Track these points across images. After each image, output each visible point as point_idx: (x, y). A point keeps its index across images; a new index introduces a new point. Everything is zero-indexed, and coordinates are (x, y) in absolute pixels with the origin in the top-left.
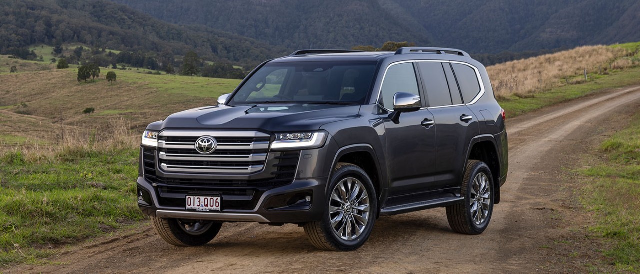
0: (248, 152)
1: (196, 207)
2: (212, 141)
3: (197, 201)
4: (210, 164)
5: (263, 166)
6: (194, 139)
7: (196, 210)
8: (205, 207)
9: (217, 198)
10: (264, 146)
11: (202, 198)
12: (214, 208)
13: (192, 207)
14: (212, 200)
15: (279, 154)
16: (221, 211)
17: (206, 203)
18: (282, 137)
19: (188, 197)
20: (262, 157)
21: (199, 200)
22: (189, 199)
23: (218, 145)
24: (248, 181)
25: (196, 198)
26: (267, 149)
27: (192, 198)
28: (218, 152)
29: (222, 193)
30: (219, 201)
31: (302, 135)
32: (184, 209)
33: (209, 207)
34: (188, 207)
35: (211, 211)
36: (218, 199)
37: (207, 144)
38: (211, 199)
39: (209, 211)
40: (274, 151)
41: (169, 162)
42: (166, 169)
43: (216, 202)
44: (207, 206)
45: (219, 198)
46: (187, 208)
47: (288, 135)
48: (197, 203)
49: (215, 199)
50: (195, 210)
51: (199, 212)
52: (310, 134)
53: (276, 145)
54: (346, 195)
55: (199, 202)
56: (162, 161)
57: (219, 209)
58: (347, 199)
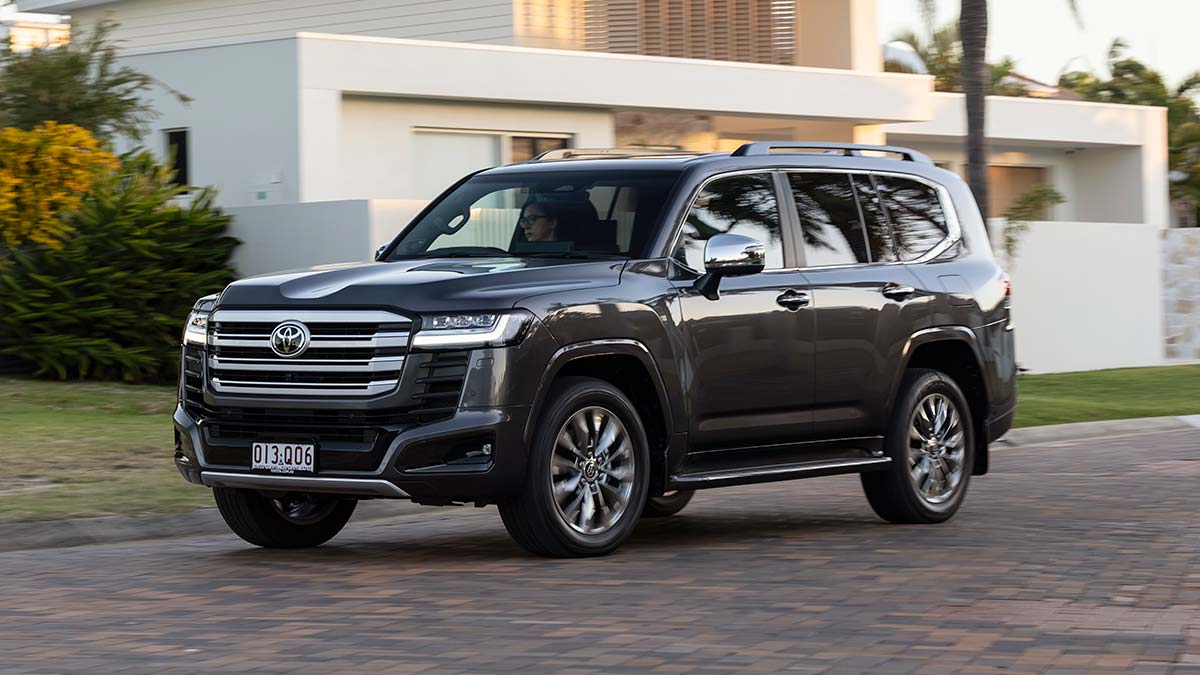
0: (368, 353)
1: (270, 465)
2: (300, 332)
3: (271, 452)
4: (297, 376)
5: (396, 381)
6: (267, 328)
7: (269, 470)
8: (285, 466)
9: (308, 446)
10: (399, 339)
11: (282, 447)
12: (303, 467)
13: (262, 464)
14: (299, 450)
15: (429, 358)
16: (315, 474)
17: (288, 457)
18: (435, 323)
19: (255, 445)
20: (395, 363)
21: (275, 450)
22: (258, 449)
23: (312, 339)
24: (367, 412)
25: (270, 446)
26: (405, 347)
27: (263, 446)
28: (311, 353)
29: (318, 436)
30: (311, 452)
31: (478, 320)
32: (248, 469)
33: (294, 465)
34: (255, 465)
35: (297, 473)
36: (309, 449)
37: (290, 337)
38: (297, 448)
39: (292, 472)
40: (419, 350)
41: (224, 375)
42: (219, 388)
43: (307, 455)
44: (289, 462)
45: (312, 447)
46: (254, 467)
47: (448, 319)
48: (272, 457)
49: (304, 447)
50: (266, 472)
51: (275, 474)
52: (493, 317)
53: (421, 340)
54: (587, 440)
55: (276, 454)
56: (213, 373)
57: (311, 468)
58: (590, 449)
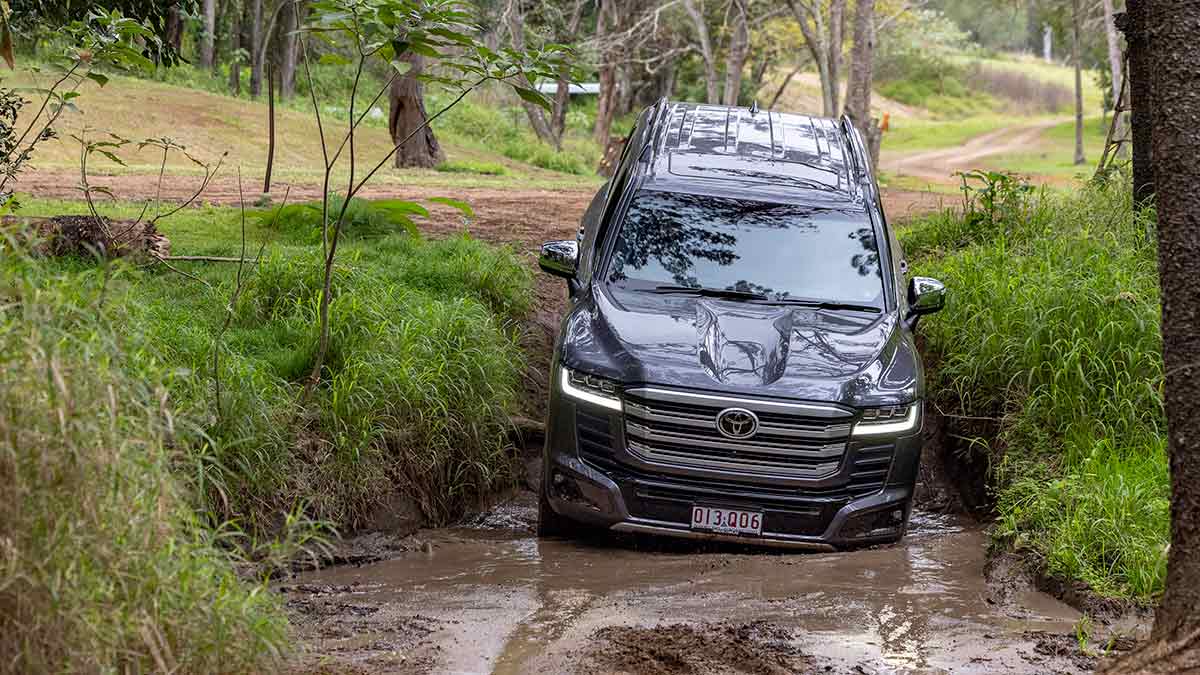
0: (819, 441)
1: (710, 526)
2: (750, 419)
3: (714, 515)
4: (740, 454)
5: (838, 464)
6: (713, 411)
7: (710, 530)
8: (729, 527)
9: (755, 514)
11: (725, 513)
12: (748, 530)
13: (703, 525)
14: (745, 516)
16: (761, 536)
17: (732, 520)
19: (695, 508)
20: (840, 449)
21: (718, 514)
22: (699, 512)
23: (761, 425)
24: (814, 489)
25: (712, 511)
26: (846, 436)
27: (705, 510)
28: (763, 437)
30: (759, 518)
32: (687, 526)
33: (738, 528)
34: (694, 524)
35: (741, 535)
36: (756, 516)
37: (740, 422)
38: (742, 515)
39: (736, 534)
40: (858, 439)
41: (655, 444)
42: (649, 455)
43: (754, 521)
44: (734, 525)
45: (760, 515)
46: (692, 526)
48: (714, 519)
49: (751, 515)
50: (708, 531)
51: (716, 534)
52: (907, 408)
53: (861, 430)
55: (719, 517)
57: (758, 531)
